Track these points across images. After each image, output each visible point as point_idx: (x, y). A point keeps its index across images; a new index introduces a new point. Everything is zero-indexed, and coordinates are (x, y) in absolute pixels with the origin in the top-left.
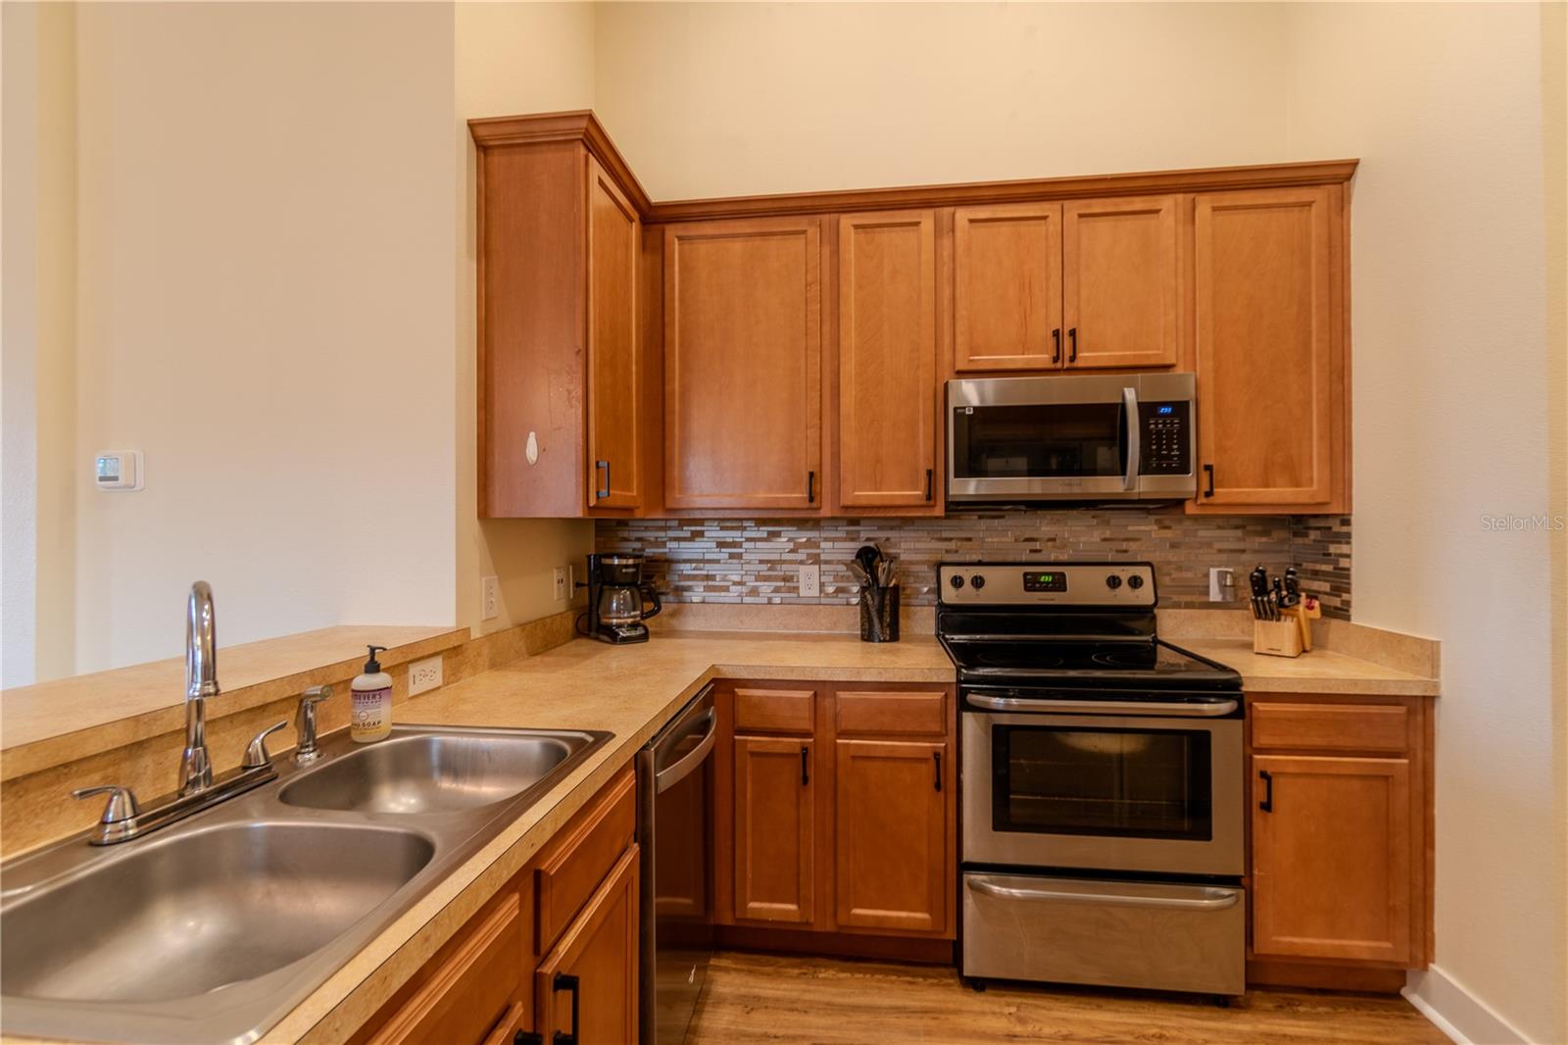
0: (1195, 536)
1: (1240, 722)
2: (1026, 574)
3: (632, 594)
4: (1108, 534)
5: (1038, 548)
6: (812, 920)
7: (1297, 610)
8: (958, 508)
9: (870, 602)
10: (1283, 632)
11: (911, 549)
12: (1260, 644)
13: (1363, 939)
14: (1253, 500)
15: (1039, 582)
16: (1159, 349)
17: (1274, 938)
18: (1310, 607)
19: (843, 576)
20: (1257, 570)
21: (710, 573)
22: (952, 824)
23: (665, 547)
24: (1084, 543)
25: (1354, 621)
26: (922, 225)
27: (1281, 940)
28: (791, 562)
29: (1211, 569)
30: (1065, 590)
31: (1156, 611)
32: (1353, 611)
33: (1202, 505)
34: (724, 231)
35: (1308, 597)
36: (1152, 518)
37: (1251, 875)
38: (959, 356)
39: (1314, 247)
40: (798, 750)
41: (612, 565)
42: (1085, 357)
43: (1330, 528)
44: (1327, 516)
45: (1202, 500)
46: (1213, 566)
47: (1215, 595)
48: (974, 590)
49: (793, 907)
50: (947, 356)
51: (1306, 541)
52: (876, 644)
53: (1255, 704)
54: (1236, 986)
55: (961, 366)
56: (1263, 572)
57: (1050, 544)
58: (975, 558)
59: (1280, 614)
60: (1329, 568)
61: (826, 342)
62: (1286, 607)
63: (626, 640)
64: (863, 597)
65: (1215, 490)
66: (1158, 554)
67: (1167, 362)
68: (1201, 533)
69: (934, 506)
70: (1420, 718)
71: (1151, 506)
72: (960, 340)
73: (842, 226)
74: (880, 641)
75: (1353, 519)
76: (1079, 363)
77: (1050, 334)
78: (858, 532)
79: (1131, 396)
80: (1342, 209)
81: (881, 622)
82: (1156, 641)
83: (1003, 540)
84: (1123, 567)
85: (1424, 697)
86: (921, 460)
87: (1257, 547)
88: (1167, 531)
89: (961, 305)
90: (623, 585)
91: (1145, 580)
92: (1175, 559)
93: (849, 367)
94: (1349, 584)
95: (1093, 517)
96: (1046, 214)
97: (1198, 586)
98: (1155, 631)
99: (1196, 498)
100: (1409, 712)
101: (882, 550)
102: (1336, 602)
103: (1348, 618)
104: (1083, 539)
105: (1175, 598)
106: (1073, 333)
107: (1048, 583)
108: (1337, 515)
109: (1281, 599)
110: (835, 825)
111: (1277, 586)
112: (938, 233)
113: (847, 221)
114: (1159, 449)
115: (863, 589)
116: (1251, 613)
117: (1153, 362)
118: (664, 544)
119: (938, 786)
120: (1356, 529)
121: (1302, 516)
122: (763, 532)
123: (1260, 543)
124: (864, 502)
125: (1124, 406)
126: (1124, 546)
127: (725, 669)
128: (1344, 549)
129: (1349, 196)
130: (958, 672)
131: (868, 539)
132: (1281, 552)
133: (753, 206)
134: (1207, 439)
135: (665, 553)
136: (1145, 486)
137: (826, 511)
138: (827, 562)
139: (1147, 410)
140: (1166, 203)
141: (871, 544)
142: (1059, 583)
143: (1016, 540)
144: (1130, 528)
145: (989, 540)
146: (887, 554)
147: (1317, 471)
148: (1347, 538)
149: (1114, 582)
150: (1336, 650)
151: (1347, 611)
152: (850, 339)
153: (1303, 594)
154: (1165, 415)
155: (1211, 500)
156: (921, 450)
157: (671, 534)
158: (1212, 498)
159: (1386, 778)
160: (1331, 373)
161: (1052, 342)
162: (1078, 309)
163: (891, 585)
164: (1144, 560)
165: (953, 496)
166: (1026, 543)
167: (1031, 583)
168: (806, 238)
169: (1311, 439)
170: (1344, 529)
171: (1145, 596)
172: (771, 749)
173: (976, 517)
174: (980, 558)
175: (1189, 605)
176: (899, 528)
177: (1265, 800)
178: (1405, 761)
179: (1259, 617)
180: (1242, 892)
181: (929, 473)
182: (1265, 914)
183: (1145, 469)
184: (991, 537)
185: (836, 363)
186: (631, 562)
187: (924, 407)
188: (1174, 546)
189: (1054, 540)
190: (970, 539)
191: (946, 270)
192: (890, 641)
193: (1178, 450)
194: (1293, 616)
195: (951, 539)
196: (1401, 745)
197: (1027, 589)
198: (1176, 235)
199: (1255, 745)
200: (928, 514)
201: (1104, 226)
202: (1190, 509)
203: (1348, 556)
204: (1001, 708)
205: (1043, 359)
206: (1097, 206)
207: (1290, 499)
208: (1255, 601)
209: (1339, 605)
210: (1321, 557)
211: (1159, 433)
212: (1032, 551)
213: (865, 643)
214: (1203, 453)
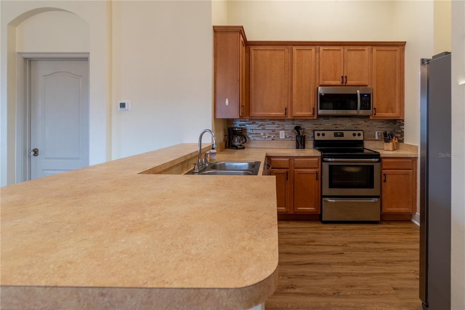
0: (373, 124)
1: (380, 163)
2: (334, 133)
3: (240, 137)
4: (353, 123)
5: (337, 126)
6: (288, 211)
7: (393, 140)
8: (319, 116)
9: (298, 139)
10: (390, 145)
11: (307, 127)
12: (385, 148)
13: (403, 208)
14: (384, 116)
15: (338, 135)
16: (364, 81)
17: (386, 209)
18: (395, 140)
19: (290, 133)
20: (385, 132)
21: (257, 132)
22: (320, 188)
23: (245, 126)
24: (348, 125)
25: (405, 143)
26: (312, 50)
27: (388, 209)
28: (277, 130)
29: (376, 132)
30: (343, 136)
31: (364, 141)
32: (404, 141)
33: (374, 117)
34: (265, 49)
35: (395, 137)
36: (363, 120)
37: (382, 196)
38: (320, 81)
39: (397, 60)
40: (285, 172)
41: (236, 130)
42: (349, 83)
43: (400, 122)
44: (400, 120)
45: (373, 116)
46: (377, 131)
47: (377, 138)
48: (322, 136)
49: (284, 208)
50: (318, 81)
51: (396, 125)
52: (300, 149)
53: (383, 160)
54: (378, 219)
55: (321, 84)
56: (386, 132)
57: (340, 126)
58: (323, 129)
59: (389, 141)
60: (400, 131)
61: (289, 77)
62: (391, 140)
63: (240, 149)
64: (296, 138)
65: (376, 114)
66: (364, 128)
67: (366, 84)
68: (374, 123)
69: (314, 116)
70: (415, 162)
71: (363, 117)
72: (320, 78)
73: (293, 49)
74: (301, 149)
75: (405, 120)
76: (347, 84)
77: (341, 77)
78: (294, 122)
79: (358, 92)
80: (403, 52)
81: (301, 144)
82: (364, 148)
83: (329, 125)
84: (357, 131)
85: (415, 157)
86: (312, 105)
87: (386, 126)
88: (366, 123)
89: (321, 69)
90: (238, 135)
91: (361, 134)
92: (368, 129)
93: (295, 83)
94: (404, 135)
95: (350, 119)
96: (340, 49)
97: (373, 136)
98: (363, 146)
99: (372, 115)
100: (413, 160)
101: (301, 127)
102: (401, 139)
103: (403, 142)
104: (347, 125)
105: (368, 139)
106: (346, 77)
107: (340, 135)
108: (401, 119)
109: (389, 138)
110: (294, 189)
111: (389, 135)
112: (316, 52)
113: (295, 48)
114: (364, 104)
115: (297, 136)
116: (384, 142)
117: (363, 84)
118: (245, 125)
119: (317, 179)
120: (405, 123)
121: (396, 119)
122: (270, 122)
123: (387, 126)
124: (298, 115)
125: (357, 94)
126: (357, 126)
127: (269, 154)
128: (403, 127)
129: (405, 49)
130: (322, 154)
131: (297, 124)
132: (391, 128)
133: (272, 43)
134: (375, 102)
135: (245, 128)
136: (362, 112)
137: (289, 117)
138: (286, 130)
139: (362, 95)
140: (367, 48)
141: (298, 125)
142: (342, 135)
143: (332, 125)
144: (358, 122)
145: (326, 125)
146: (302, 128)
147: (397, 109)
148: (403, 124)
149: (354, 135)
150: (401, 149)
151: (403, 141)
152: (295, 76)
153: (394, 137)
154: (365, 97)
155: (375, 116)
156: (312, 103)
157: (247, 123)
158: (375, 115)
159: (408, 174)
160: (400, 88)
161: (341, 79)
162: (347, 72)
163: (304, 135)
164: (361, 129)
165: (319, 114)
166: (334, 125)
167: (336, 135)
168: (285, 51)
169: (396, 102)
170: (403, 122)
171: (361, 138)
172: (279, 172)
173: (322, 119)
174: (324, 129)
175: (371, 140)
176: (304, 121)
177: (384, 180)
178: (412, 171)
179: (385, 142)
180: (380, 199)
181: (314, 109)
182: (384, 204)
183: (361, 109)
184: (326, 124)
185: (292, 82)
186: (240, 129)
187: (312, 93)
188: (368, 126)
189: (341, 125)
190: (321, 124)
191: (318, 61)
192: (303, 149)
193: (368, 104)
194: (392, 142)
195: (316, 124)
196: (411, 167)
197: (335, 136)
198: (369, 55)
199: (383, 168)
200: (313, 118)
201: (353, 53)
202: (371, 118)
203: (403, 128)
204: (331, 161)
205: (339, 83)
206: (352, 48)
207: (392, 116)
208: (384, 138)
209: (402, 139)
210: (399, 129)
211: (364, 100)
212: (336, 127)
213: (297, 149)
214: (374, 105)
